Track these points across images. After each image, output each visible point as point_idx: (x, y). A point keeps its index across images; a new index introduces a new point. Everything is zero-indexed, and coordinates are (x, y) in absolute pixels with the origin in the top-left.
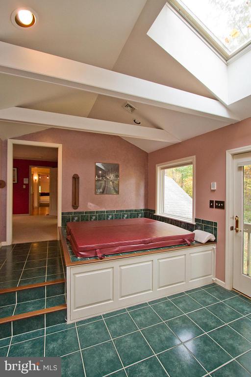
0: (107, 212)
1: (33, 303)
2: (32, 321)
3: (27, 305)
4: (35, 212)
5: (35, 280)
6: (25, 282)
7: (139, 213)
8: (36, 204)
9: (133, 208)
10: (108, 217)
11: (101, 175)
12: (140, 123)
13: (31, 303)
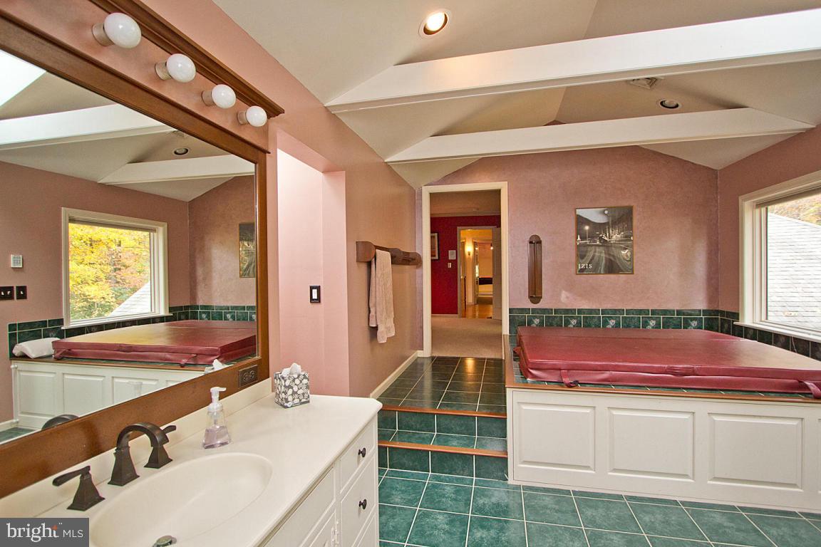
0: (604, 311)
1: (458, 439)
2: (456, 460)
3: (450, 438)
4: (470, 313)
5: (461, 406)
6: (447, 405)
7: (692, 320)
8: (470, 299)
9: (675, 306)
10: (606, 323)
11: (587, 232)
12: (677, 106)
13: (455, 437)
